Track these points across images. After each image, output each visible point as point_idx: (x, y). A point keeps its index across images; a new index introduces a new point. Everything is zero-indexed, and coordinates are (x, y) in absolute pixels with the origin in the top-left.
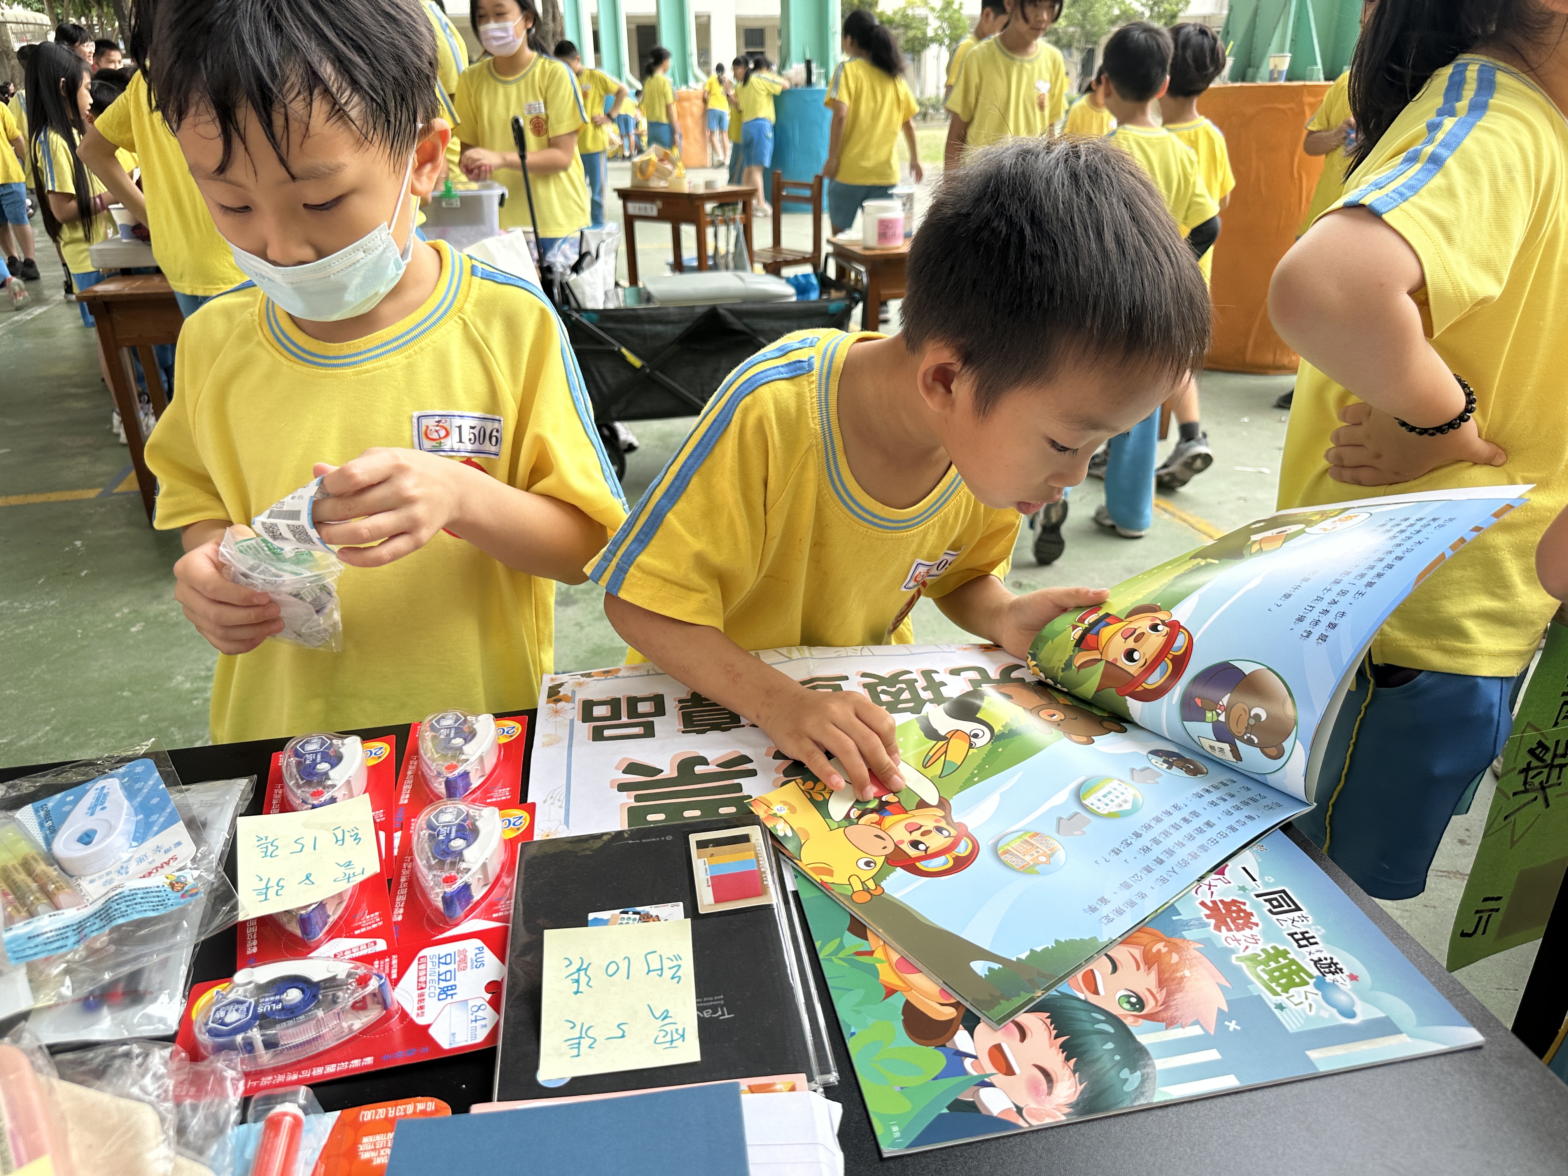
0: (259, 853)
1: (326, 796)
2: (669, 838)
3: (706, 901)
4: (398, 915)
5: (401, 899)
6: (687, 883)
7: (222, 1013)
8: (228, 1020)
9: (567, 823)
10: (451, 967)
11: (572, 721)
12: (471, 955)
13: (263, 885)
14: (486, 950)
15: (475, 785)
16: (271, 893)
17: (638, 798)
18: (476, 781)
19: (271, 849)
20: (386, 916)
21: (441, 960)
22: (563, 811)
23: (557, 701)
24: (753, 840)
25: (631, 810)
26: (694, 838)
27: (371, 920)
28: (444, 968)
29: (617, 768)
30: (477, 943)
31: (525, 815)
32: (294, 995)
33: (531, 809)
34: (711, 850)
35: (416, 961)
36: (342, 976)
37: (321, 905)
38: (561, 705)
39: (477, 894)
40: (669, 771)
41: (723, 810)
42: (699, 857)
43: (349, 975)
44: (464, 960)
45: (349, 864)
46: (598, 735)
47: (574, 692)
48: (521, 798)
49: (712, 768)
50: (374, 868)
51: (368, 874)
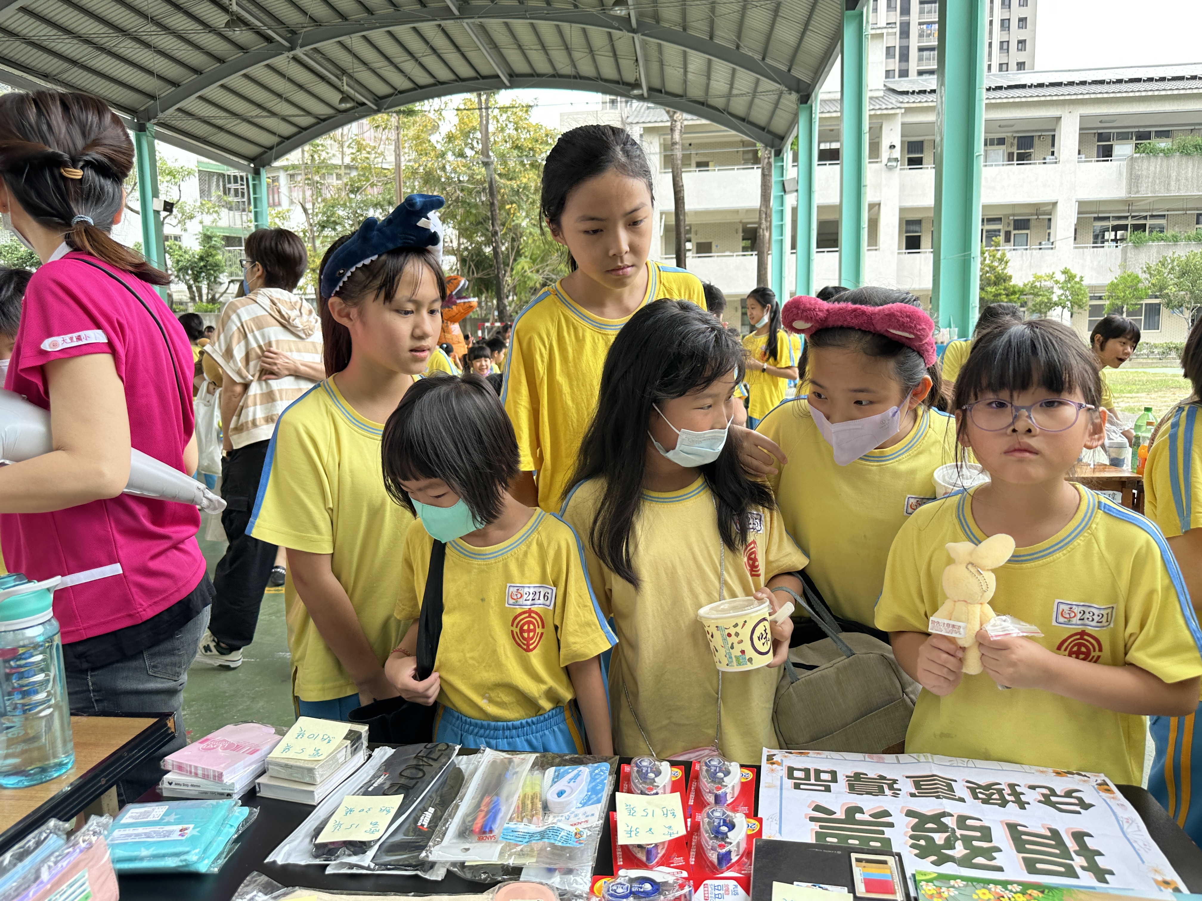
0: (627, 812)
1: (655, 791)
2: (839, 852)
3: (861, 890)
4: (692, 861)
5: (693, 853)
6: (849, 878)
7: (615, 888)
8: (618, 891)
9: (780, 832)
10: (721, 892)
11: (782, 777)
12: (731, 888)
13: (629, 829)
14: (739, 886)
15: (729, 802)
16: (633, 834)
18: (730, 800)
19: (632, 811)
20: (687, 860)
21: (715, 888)
22: (778, 826)
23: (773, 763)
24: (889, 864)
25: (817, 833)
26: (854, 856)
27: (679, 861)
28: (717, 892)
29: (809, 807)
30: (734, 883)
31: (757, 823)
32: (648, 887)
33: (760, 821)
34: (864, 864)
35: (702, 886)
36: (671, 882)
37: (656, 845)
38: (775, 766)
39: (734, 858)
40: (840, 814)
41: (872, 843)
42: (857, 866)
43: (675, 883)
44: (727, 890)
45: (670, 827)
46: (797, 786)
47: (782, 760)
48: (754, 813)
49: (866, 817)
50: (683, 832)
51: (680, 834)
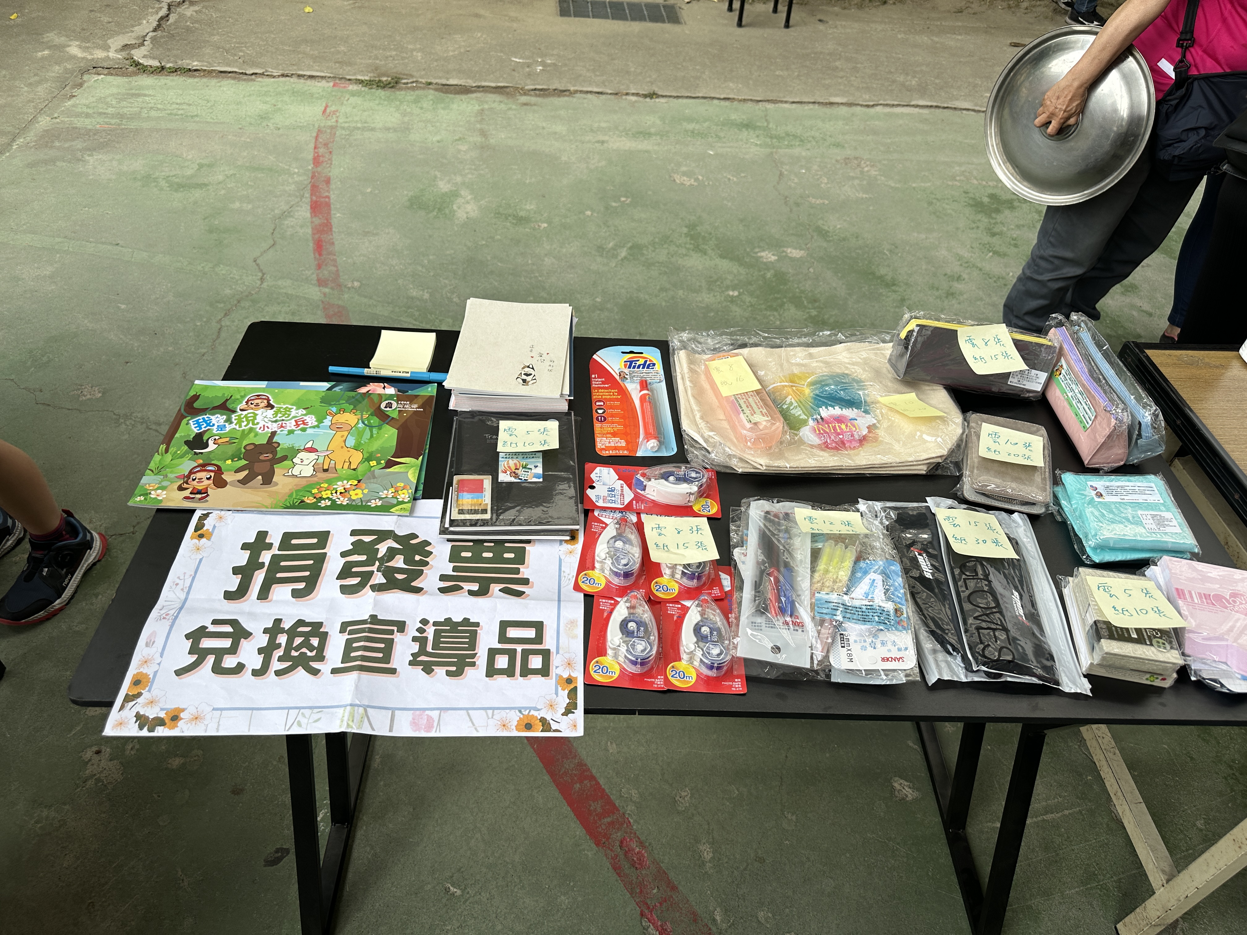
0: (705, 543)
3: (487, 482)
6: (495, 492)
9: (560, 560)
10: (609, 498)
11: (558, 652)
12: (601, 501)
13: (699, 532)
17: (517, 571)
19: (699, 544)
22: (563, 569)
24: (457, 510)
25: (523, 562)
28: (613, 499)
38: (567, 676)
40: (495, 588)
42: (487, 506)
44: (605, 499)
49: (467, 586)
